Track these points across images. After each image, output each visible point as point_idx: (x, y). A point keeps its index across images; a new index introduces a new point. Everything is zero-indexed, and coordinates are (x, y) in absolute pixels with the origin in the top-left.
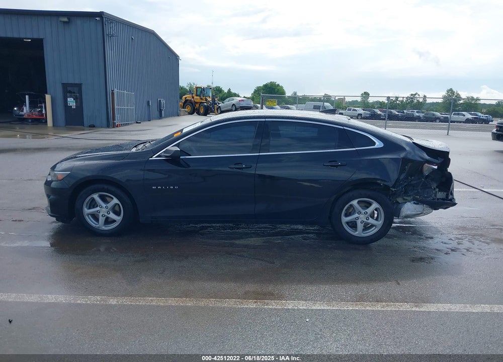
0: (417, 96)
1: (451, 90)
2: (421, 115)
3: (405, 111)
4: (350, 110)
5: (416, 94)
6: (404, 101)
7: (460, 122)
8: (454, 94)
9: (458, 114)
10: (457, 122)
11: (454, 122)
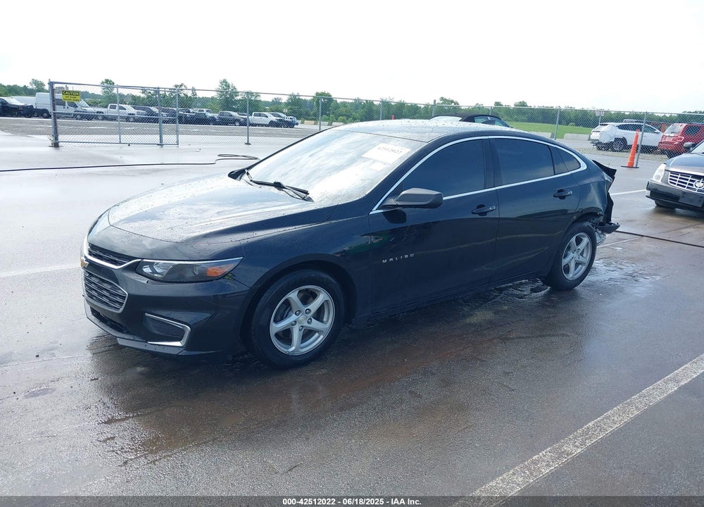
0: (183, 88)
1: (225, 81)
2: (216, 116)
3: (191, 110)
4: (115, 108)
5: (181, 86)
6: (167, 94)
7: (262, 125)
8: (229, 86)
9: (260, 115)
10: (259, 125)
11: (255, 125)
